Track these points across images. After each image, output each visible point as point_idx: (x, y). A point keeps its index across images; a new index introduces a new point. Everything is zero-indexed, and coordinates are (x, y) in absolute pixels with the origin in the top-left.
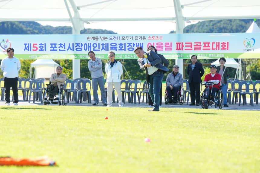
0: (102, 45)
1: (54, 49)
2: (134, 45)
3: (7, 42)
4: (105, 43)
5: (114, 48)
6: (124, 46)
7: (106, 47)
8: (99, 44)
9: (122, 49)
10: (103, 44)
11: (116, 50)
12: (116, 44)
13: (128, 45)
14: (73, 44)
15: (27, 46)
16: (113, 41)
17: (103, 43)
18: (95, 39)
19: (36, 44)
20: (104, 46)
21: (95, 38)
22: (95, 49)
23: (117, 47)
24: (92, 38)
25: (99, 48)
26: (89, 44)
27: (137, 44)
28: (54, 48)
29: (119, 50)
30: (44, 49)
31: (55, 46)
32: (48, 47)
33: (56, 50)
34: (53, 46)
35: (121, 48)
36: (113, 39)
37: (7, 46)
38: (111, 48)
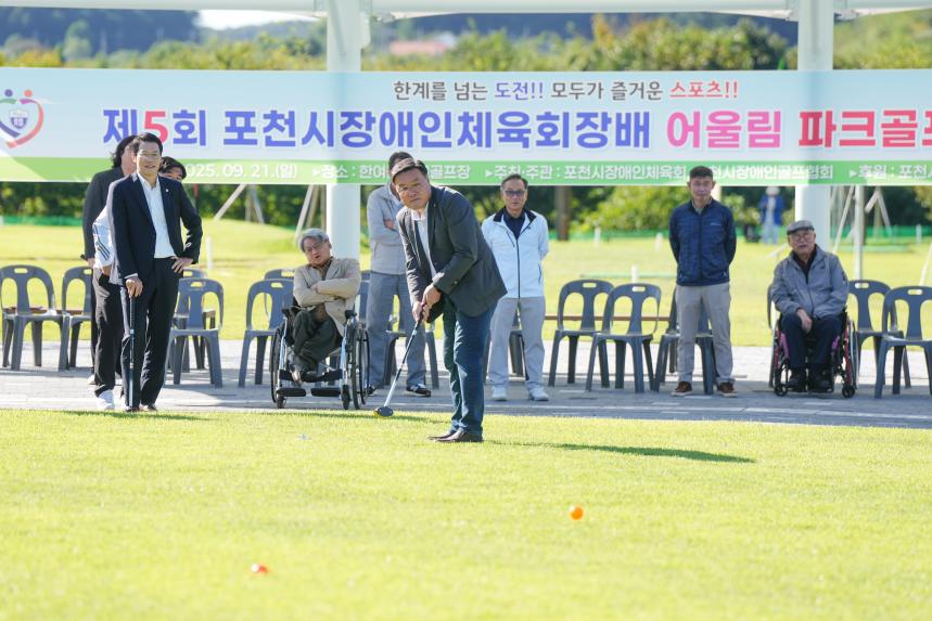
0: (460, 119)
1: (241, 136)
2: (606, 120)
3: (24, 102)
4: (473, 113)
5: (514, 135)
6: (559, 124)
7: (478, 129)
8: (448, 116)
9: (553, 138)
10: (466, 118)
11: (526, 145)
12: (526, 119)
13: (581, 120)
14: (330, 115)
15: (118, 119)
16: (510, 105)
17: (466, 114)
18: (431, 95)
19: (162, 114)
20: (472, 125)
21: (431, 88)
22: (429, 140)
23: (528, 131)
24: (416, 87)
25: (448, 134)
26: (401, 115)
27: (619, 116)
28: (241, 131)
29: (539, 143)
30: (196, 134)
31: (247, 122)
32: (217, 127)
33: (254, 142)
34: (240, 122)
35: (548, 135)
36: (513, 95)
37: (25, 120)
38: (502, 135)
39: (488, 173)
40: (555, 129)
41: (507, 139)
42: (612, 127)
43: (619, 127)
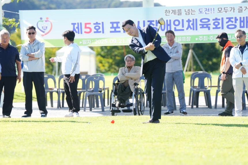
0: (187, 21)
1: (115, 30)
2: (236, 20)
3: (46, 21)
4: (191, 19)
5: (205, 26)
6: (220, 22)
7: (193, 24)
8: (183, 20)
9: (218, 26)
10: (189, 21)
11: (209, 29)
12: (209, 20)
13: (228, 20)
14: (144, 22)
15: (76, 26)
16: (204, 16)
17: (189, 19)
18: (177, 14)
19: (90, 24)
20: (191, 23)
21: (177, 11)
22: (177, 29)
23: (210, 24)
24: (172, 11)
25: (183, 26)
26: (167, 21)
27: (240, 18)
28: (115, 28)
29: (214, 28)
30: (101, 30)
31: (117, 25)
32: (108, 27)
33: (119, 32)
34: (115, 25)
35: (216, 26)
36: (204, 13)
37: (47, 27)
38: (201, 26)
39: (197, 39)
40: (219, 23)
41: (203, 27)
42: (238, 22)
43: (241, 22)
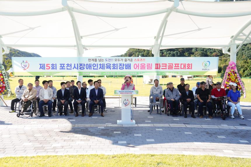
0: (99, 65)
3: (26, 63)
4: (102, 64)
6: (116, 66)
7: (102, 66)
8: (97, 64)
10: (100, 65)
11: (110, 69)
12: (110, 65)
13: (119, 65)
14: (77, 64)
15: (42, 65)
16: (108, 62)
17: (100, 64)
18: (94, 61)
19: (49, 64)
22: (94, 68)
23: (111, 67)
24: (92, 59)
25: (97, 67)
26: (89, 64)
27: (126, 64)
28: (62, 67)
29: (113, 69)
30: (55, 68)
31: (63, 66)
32: (58, 66)
33: (65, 69)
34: (62, 66)
35: (114, 67)
37: (26, 66)
38: (107, 67)
39: (104, 74)
40: (115, 66)
42: (125, 66)
43: (126, 66)
